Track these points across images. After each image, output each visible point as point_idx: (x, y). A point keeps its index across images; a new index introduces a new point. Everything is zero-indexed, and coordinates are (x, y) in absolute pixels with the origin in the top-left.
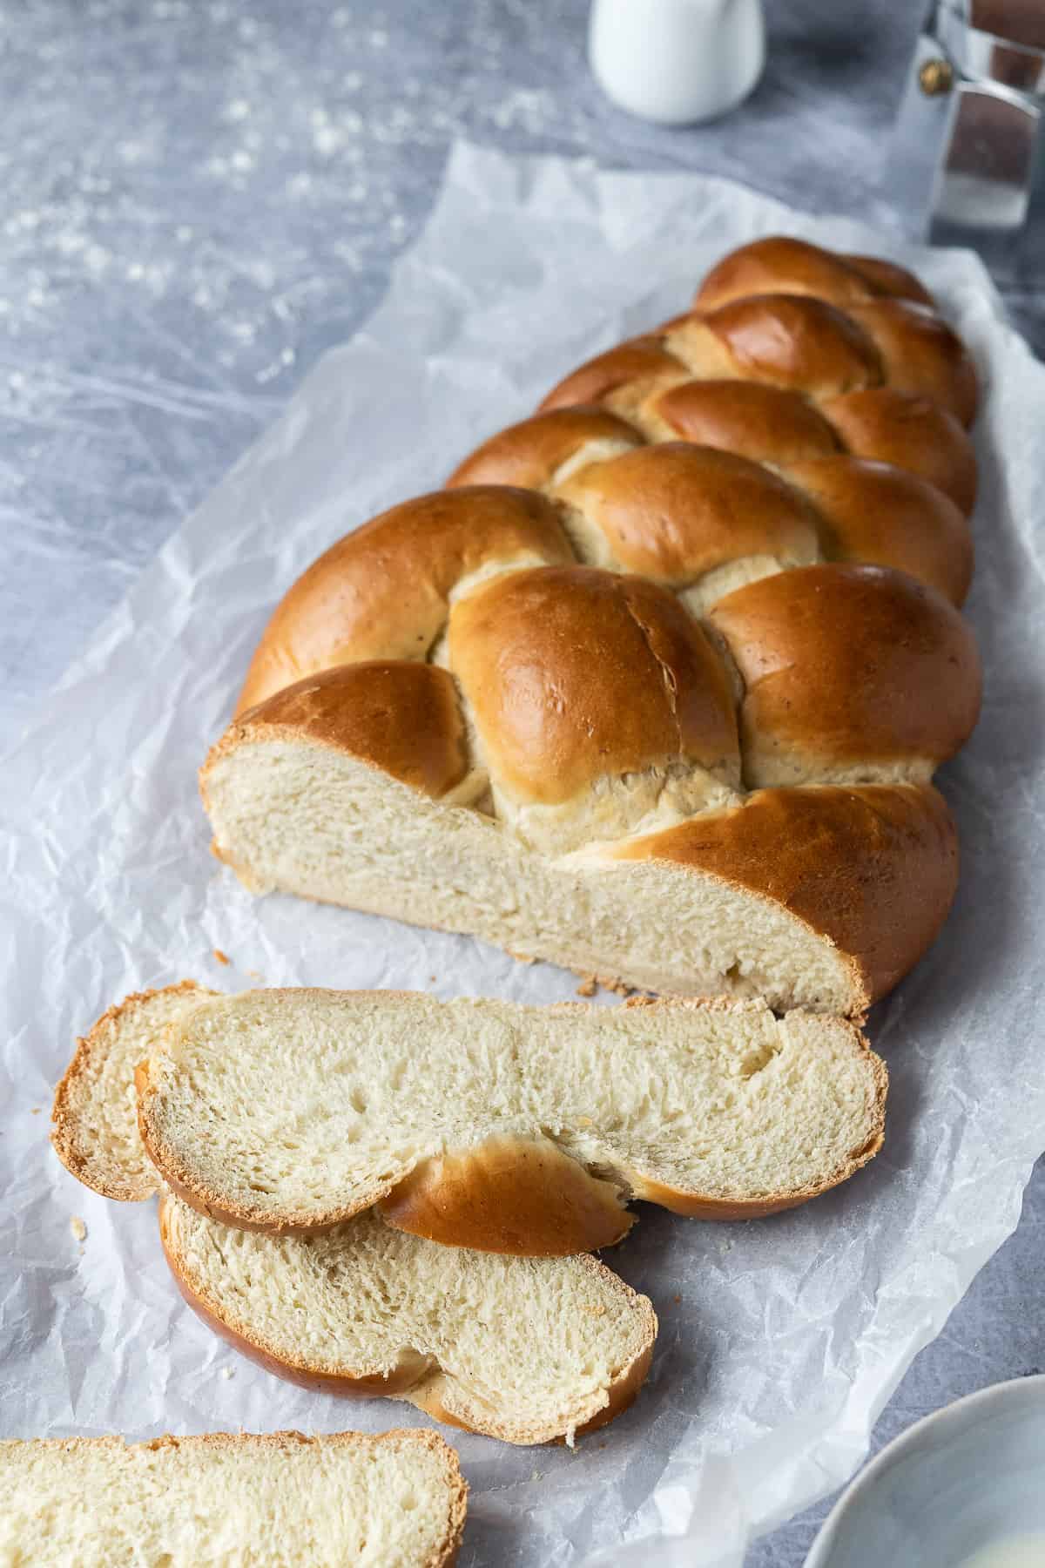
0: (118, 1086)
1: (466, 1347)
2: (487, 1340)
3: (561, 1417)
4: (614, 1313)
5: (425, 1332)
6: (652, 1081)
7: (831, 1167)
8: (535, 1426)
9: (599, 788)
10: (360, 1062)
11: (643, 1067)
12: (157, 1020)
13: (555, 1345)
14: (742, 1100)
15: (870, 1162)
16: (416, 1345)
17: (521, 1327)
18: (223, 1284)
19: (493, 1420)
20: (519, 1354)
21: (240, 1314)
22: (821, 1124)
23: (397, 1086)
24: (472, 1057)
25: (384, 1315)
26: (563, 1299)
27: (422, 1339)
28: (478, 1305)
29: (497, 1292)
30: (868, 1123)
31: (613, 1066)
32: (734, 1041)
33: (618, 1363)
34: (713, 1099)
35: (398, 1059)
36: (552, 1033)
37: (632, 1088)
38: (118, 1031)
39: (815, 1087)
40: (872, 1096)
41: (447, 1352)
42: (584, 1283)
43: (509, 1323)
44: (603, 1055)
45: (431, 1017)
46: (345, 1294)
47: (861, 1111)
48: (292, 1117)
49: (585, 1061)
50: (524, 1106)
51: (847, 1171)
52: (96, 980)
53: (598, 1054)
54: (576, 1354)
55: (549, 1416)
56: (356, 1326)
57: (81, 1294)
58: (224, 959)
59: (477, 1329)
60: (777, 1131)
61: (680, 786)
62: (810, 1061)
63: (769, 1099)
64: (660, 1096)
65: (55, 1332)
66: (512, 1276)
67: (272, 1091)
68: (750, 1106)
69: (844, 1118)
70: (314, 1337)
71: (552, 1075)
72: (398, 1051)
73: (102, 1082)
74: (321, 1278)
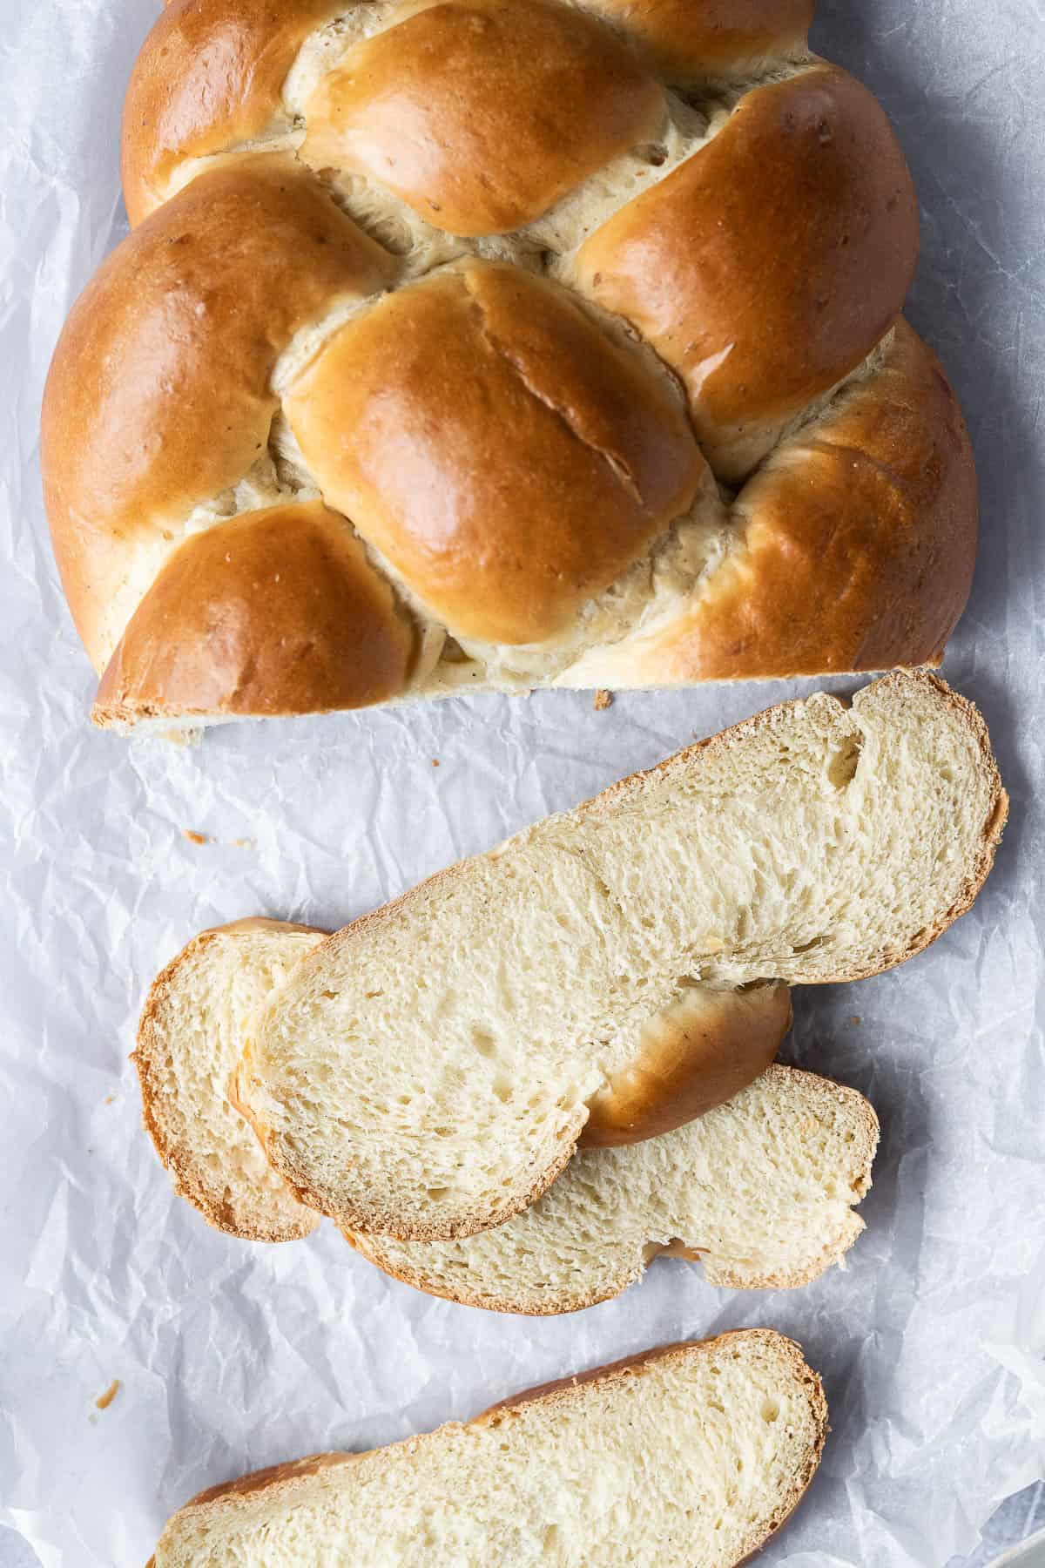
0: (201, 1087)
1: (703, 1218)
2: (721, 1203)
3: (825, 1247)
4: (828, 1119)
5: (656, 1221)
6: (753, 850)
7: (971, 862)
8: (804, 1265)
9: (586, 613)
10: (459, 990)
11: (737, 837)
12: (197, 993)
13: (789, 1180)
14: (851, 823)
15: (1006, 831)
16: (654, 1237)
17: (746, 1171)
18: (439, 1267)
19: (762, 1274)
20: (757, 1201)
21: (472, 1289)
22: (941, 812)
23: (509, 1004)
24: (563, 921)
25: (607, 1222)
26: (771, 1126)
27: (657, 1230)
28: (693, 1165)
29: (703, 1145)
30: (985, 785)
31: (706, 850)
32: (810, 750)
33: (857, 1174)
34: (823, 840)
35: (494, 968)
36: (624, 838)
37: (737, 870)
38: (165, 1027)
39: (917, 770)
40: (977, 751)
41: (686, 1228)
42: (783, 1100)
43: (732, 1172)
44: (688, 838)
45: (497, 888)
46: (560, 1220)
47: (972, 775)
48: (431, 1101)
49: (674, 855)
50: (646, 956)
51: (989, 858)
52: (81, 932)
53: (683, 842)
54: (812, 1180)
55: (815, 1251)
56: (589, 1247)
57: (273, 1280)
58: (199, 838)
59: (704, 1195)
60: (902, 847)
61: (671, 560)
62: (898, 739)
63: (877, 810)
64: (769, 863)
65: (274, 1331)
66: (711, 1123)
67: (390, 1073)
68: (862, 828)
69: (960, 793)
70: (554, 1278)
71: (652, 896)
72: (489, 957)
73: (182, 1090)
74: (530, 1217)
